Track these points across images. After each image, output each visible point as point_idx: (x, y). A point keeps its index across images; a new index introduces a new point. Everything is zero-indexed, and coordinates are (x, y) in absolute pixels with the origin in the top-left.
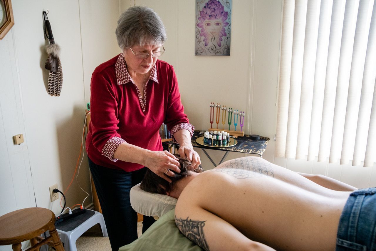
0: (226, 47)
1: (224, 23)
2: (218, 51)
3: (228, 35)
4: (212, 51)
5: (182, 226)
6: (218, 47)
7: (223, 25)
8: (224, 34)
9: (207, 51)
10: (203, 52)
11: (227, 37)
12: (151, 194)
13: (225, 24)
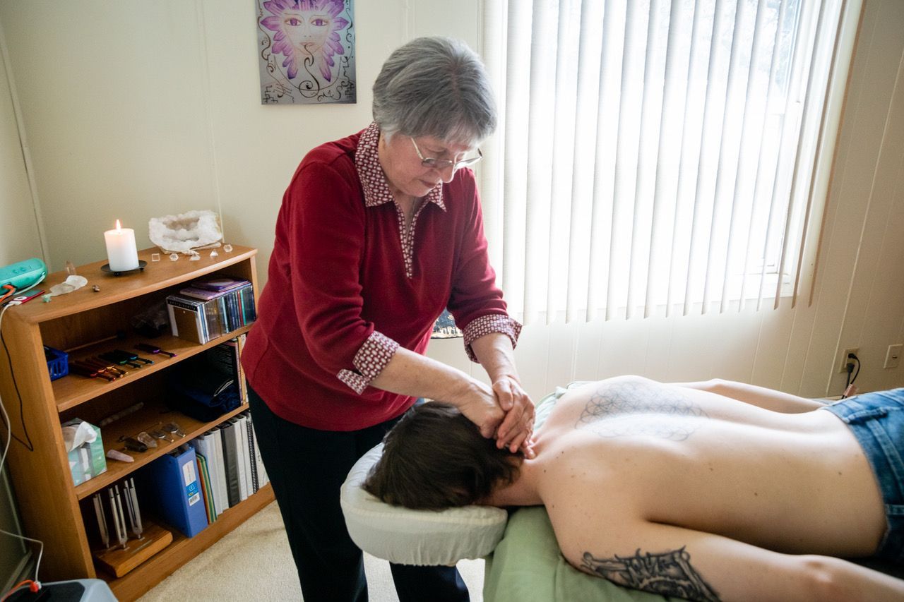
0: (343, 82)
1: (336, 22)
2: (326, 91)
3: (347, 52)
4: (308, 93)
5: (628, 571)
6: (323, 83)
7: (333, 25)
8: (336, 48)
9: (296, 92)
10: (285, 96)
11: (346, 58)
12: (440, 514)
13: (338, 24)
